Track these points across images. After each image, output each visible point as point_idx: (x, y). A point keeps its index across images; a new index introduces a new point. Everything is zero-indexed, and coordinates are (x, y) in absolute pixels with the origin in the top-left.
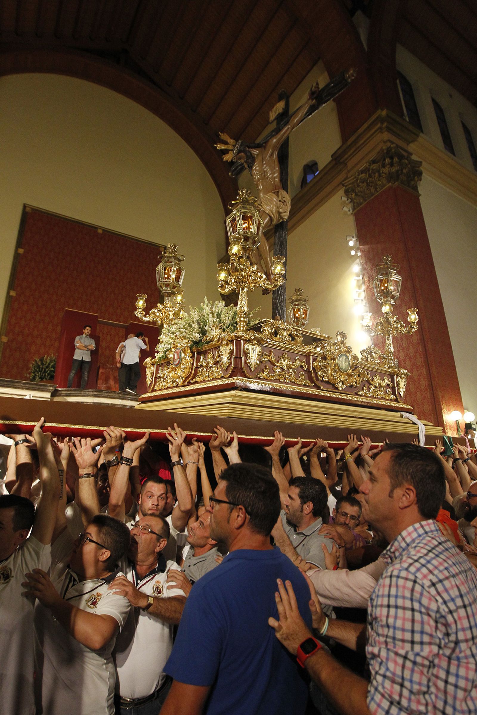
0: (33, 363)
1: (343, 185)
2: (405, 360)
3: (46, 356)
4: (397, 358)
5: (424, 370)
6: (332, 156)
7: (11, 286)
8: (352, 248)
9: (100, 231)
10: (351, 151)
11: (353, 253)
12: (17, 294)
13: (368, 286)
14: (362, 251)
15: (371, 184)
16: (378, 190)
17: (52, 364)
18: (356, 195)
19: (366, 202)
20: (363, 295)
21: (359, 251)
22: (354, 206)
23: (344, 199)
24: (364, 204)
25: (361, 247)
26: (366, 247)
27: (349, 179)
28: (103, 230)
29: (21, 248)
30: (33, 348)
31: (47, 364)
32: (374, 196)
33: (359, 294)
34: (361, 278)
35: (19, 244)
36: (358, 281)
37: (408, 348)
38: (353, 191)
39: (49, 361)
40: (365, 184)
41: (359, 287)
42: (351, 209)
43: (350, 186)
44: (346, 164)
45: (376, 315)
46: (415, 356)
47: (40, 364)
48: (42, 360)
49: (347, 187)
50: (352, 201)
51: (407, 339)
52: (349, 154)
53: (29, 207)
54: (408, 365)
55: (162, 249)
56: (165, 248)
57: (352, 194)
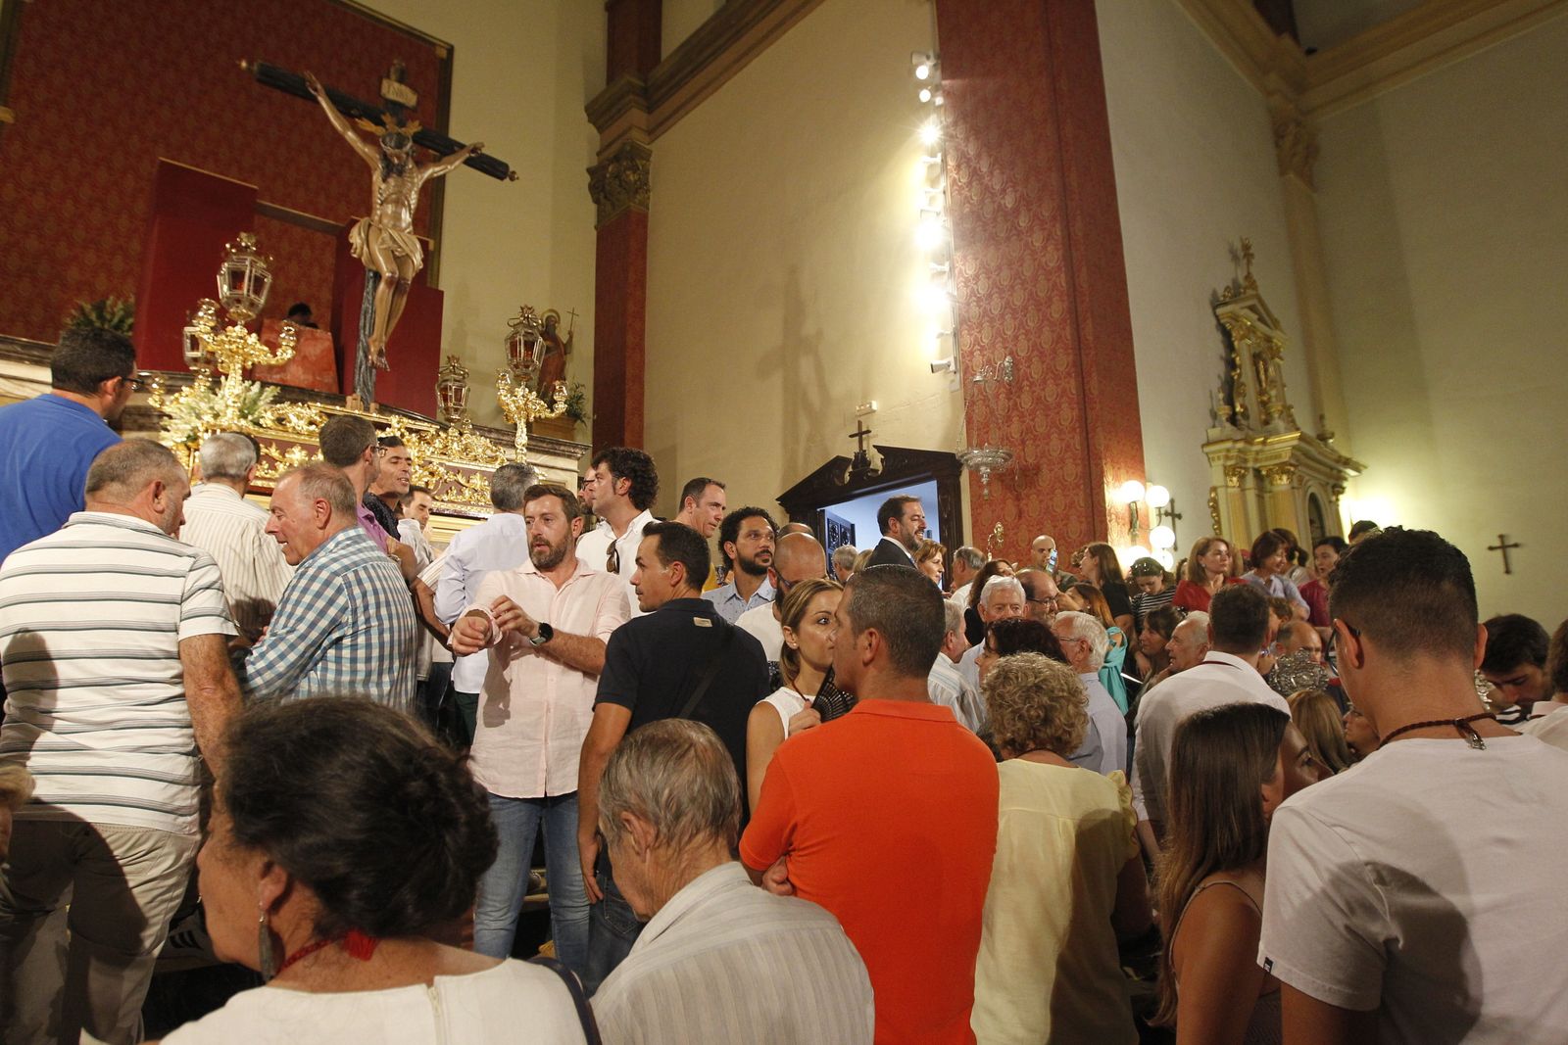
0: (73, 312)
2: (1029, 359)
3: (111, 298)
4: (1011, 353)
5: (1072, 385)
8: (922, 85)
11: (925, 95)
12: (15, 118)
13: (954, 180)
14: (947, 94)
17: (130, 321)
20: (940, 202)
21: (940, 92)
25: (945, 82)
26: (957, 83)
30: (73, 274)
31: (116, 320)
33: (932, 199)
34: (938, 159)
36: (931, 166)
37: (1040, 329)
39: (121, 313)
41: (933, 182)
45: (970, 251)
46: (1054, 351)
47: (93, 316)
48: (100, 309)
51: (1039, 310)
54: (1036, 371)
55: (443, 53)
56: (451, 50)
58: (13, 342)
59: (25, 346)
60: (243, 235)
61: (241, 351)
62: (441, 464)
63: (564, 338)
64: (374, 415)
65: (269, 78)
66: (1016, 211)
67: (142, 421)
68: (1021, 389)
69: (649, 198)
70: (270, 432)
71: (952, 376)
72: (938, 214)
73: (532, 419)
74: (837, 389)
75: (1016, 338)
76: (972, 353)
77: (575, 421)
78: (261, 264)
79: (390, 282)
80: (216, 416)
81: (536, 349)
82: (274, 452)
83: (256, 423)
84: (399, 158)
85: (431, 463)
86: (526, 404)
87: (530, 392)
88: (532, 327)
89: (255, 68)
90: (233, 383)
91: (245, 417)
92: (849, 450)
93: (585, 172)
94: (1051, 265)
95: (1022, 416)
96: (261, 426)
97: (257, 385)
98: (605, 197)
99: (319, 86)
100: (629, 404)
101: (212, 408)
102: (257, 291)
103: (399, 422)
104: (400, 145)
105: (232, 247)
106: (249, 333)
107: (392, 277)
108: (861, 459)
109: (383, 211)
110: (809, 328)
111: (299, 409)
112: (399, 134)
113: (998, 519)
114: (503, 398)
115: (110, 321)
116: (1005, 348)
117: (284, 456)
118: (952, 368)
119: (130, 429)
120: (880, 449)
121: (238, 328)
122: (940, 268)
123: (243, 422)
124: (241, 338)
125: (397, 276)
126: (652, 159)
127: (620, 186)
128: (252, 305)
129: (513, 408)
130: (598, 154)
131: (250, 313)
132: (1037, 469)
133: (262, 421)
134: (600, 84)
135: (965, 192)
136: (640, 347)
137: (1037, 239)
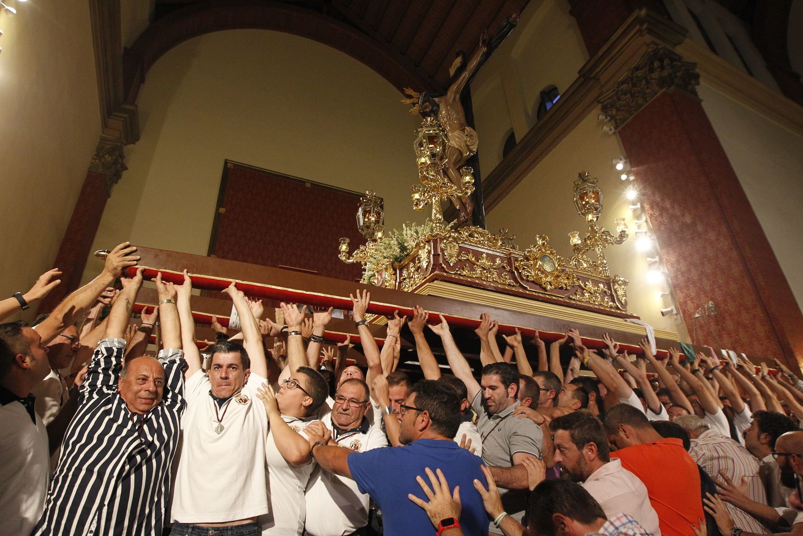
1: (599, 102)
2: (725, 301)
4: (712, 299)
5: (758, 312)
6: (579, 72)
7: (211, 251)
8: (621, 172)
9: (308, 185)
10: (604, 63)
11: (624, 177)
13: (651, 215)
14: (636, 174)
15: (636, 95)
16: (648, 99)
18: (618, 110)
19: (634, 116)
20: (644, 228)
21: (632, 174)
22: (616, 123)
23: (602, 117)
24: (630, 119)
25: (633, 169)
26: (641, 168)
27: (604, 95)
28: (312, 184)
29: (223, 207)
32: (643, 108)
34: (639, 206)
35: (220, 203)
36: (635, 210)
37: (727, 283)
38: (612, 106)
40: (629, 95)
41: (638, 218)
42: (612, 128)
43: (608, 101)
44: (598, 79)
45: (670, 249)
46: (740, 294)
49: (605, 103)
50: (613, 117)
51: (724, 273)
52: (601, 66)
53: (230, 163)
54: (731, 306)
55: (379, 202)
57: (611, 110)
66: (694, 223)
68: (724, 318)
71: (675, 317)
72: (646, 233)
75: (713, 290)
76: (685, 302)
94: (725, 248)
95: (729, 334)
116: (707, 297)
118: (675, 312)
122: (652, 260)
135: (659, 219)
137: (712, 236)
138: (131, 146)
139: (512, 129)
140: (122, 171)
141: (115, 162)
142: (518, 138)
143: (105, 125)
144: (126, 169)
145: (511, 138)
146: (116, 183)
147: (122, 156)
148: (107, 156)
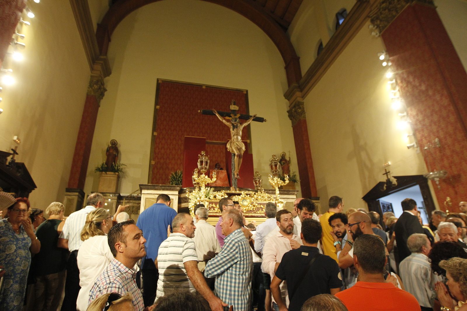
0: (171, 175)
1: (369, 17)
2: (445, 138)
3: (178, 170)
4: (437, 137)
7: (154, 130)
8: (383, 61)
9: (204, 87)
11: (384, 64)
12: (158, 134)
13: (401, 86)
14: (392, 61)
15: (391, 9)
16: (399, 12)
18: (381, 21)
19: (390, 24)
20: (398, 94)
21: (390, 61)
22: (380, 30)
23: (371, 26)
24: (388, 26)
25: (391, 58)
26: (395, 57)
27: (373, 12)
28: (206, 86)
29: (158, 105)
30: (170, 166)
31: (179, 175)
32: (396, 18)
33: (395, 94)
34: (394, 81)
35: (156, 103)
36: (392, 84)
37: (447, 127)
38: (377, 18)
39: (180, 173)
40: (387, 11)
41: (394, 89)
42: (378, 33)
43: (375, 16)
45: (413, 107)
46: (455, 133)
47: (175, 175)
48: (176, 173)
49: (372, 17)
50: (378, 26)
51: (445, 120)
53: (160, 80)
54: (449, 141)
55: (245, 92)
56: (247, 91)
57: (377, 22)
58: (158, 186)
59: (161, 186)
60: (202, 152)
61: (204, 181)
62: (256, 203)
63: (288, 159)
64: (238, 191)
65: (205, 113)
66: (427, 90)
67: (185, 200)
68: (444, 148)
69: (305, 115)
70: (213, 200)
71: (416, 149)
72: (398, 98)
73: (279, 186)
74: (375, 160)
75: (438, 131)
76: (422, 140)
77: (295, 183)
78: (207, 158)
79: (238, 156)
80: (200, 198)
81: (278, 166)
82: (214, 205)
83: (209, 198)
84: (236, 124)
85: (253, 203)
86: (277, 182)
87: (278, 179)
88: (276, 160)
89: (202, 111)
90: (203, 189)
91: (206, 197)
92: (384, 179)
93: (286, 112)
94: (446, 104)
95: (448, 158)
96: (210, 199)
97: (209, 188)
98: (293, 118)
99: (216, 111)
100: (310, 175)
101: (199, 196)
102: (206, 165)
103: (244, 193)
104: (236, 121)
105: (200, 155)
106: (206, 176)
107: (238, 154)
108: (389, 182)
109: (234, 138)
110: (362, 143)
111: (219, 193)
112: (235, 118)
113: (448, 195)
114: (271, 182)
115: (178, 176)
116: (435, 136)
117: (216, 206)
118: (416, 146)
119: (183, 203)
120: (395, 177)
121: (203, 175)
122: (403, 115)
123: (206, 199)
124: (204, 177)
125: (239, 154)
126: (304, 104)
127: (297, 114)
128: (206, 168)
129: (274, 184)
130: (289, 107)
131: (205, 171)
132: (459, 176)
133: (210, 198)
134: (287, 88)
135: (406, 89)
136: (310, 158)
137: (438, 97)
138: (107, 78)
139: (321, 40)
140: (104, 92)
141: (100, 88)
142: (324, 45)
143: (92, 69)
144: (106, 90)
145: (321, 44)
146: (102, 98)
147: (103, 84)
148: (95, 86)
